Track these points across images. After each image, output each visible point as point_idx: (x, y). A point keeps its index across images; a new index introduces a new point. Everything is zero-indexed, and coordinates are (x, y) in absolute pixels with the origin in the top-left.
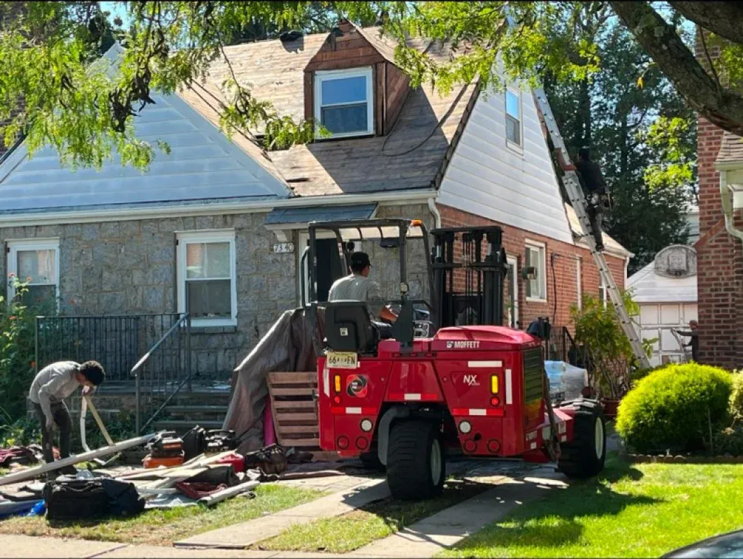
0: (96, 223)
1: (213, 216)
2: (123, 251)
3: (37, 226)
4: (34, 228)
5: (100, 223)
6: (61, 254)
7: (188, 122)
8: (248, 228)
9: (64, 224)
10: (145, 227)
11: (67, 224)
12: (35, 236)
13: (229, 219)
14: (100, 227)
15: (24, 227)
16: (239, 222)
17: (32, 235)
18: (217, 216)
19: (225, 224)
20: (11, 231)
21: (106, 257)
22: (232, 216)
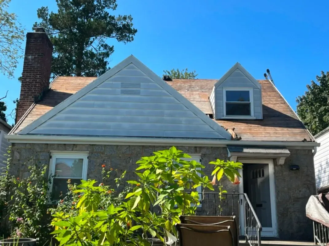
0: (115, 145)
1: (189, 147)
2: (131, 162)
3: (74, 145)
4: (72, 145)
5: (117, 146)
6: (89, 162)
7: (172, 98)
8: (209, 154)
9: (93, 145)
10: (146, 149)
11: (95, 145)
12: (72, 150)
13: (198, 149)
14: (117, 148)
15: (65, 144)
16: (203, 151)
17: (70, 149)
18: (191, 147)
19: (196, 151)
20: (56, 146)
21: (120, 165)
22: (200, 147)
